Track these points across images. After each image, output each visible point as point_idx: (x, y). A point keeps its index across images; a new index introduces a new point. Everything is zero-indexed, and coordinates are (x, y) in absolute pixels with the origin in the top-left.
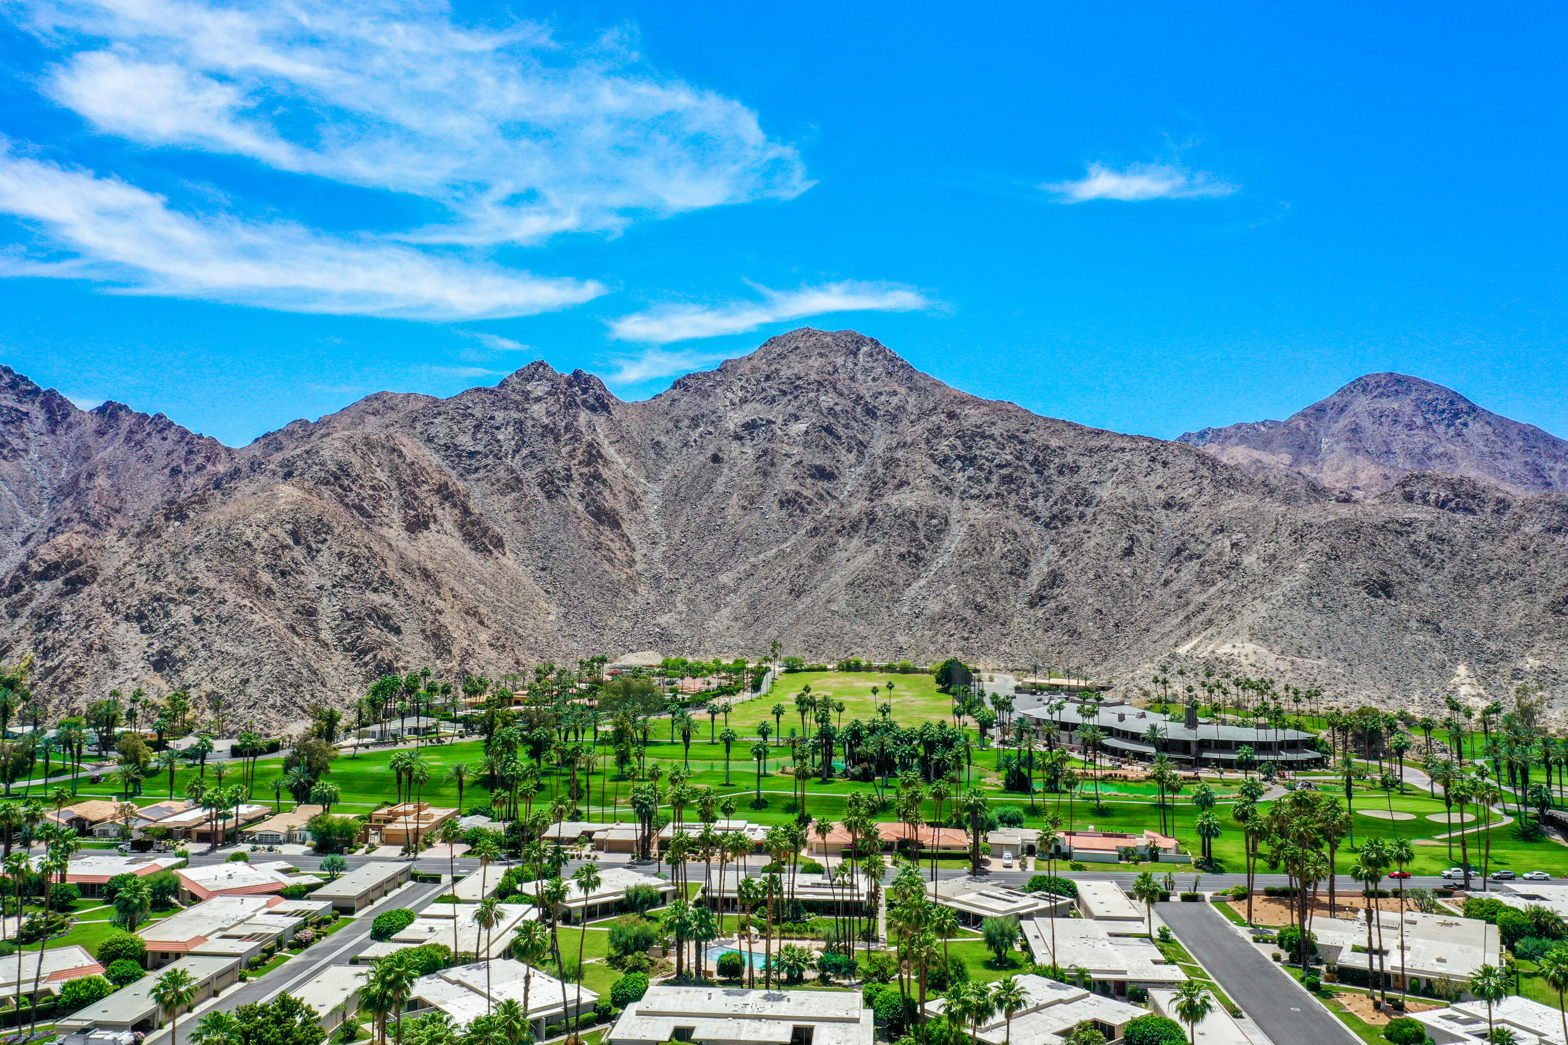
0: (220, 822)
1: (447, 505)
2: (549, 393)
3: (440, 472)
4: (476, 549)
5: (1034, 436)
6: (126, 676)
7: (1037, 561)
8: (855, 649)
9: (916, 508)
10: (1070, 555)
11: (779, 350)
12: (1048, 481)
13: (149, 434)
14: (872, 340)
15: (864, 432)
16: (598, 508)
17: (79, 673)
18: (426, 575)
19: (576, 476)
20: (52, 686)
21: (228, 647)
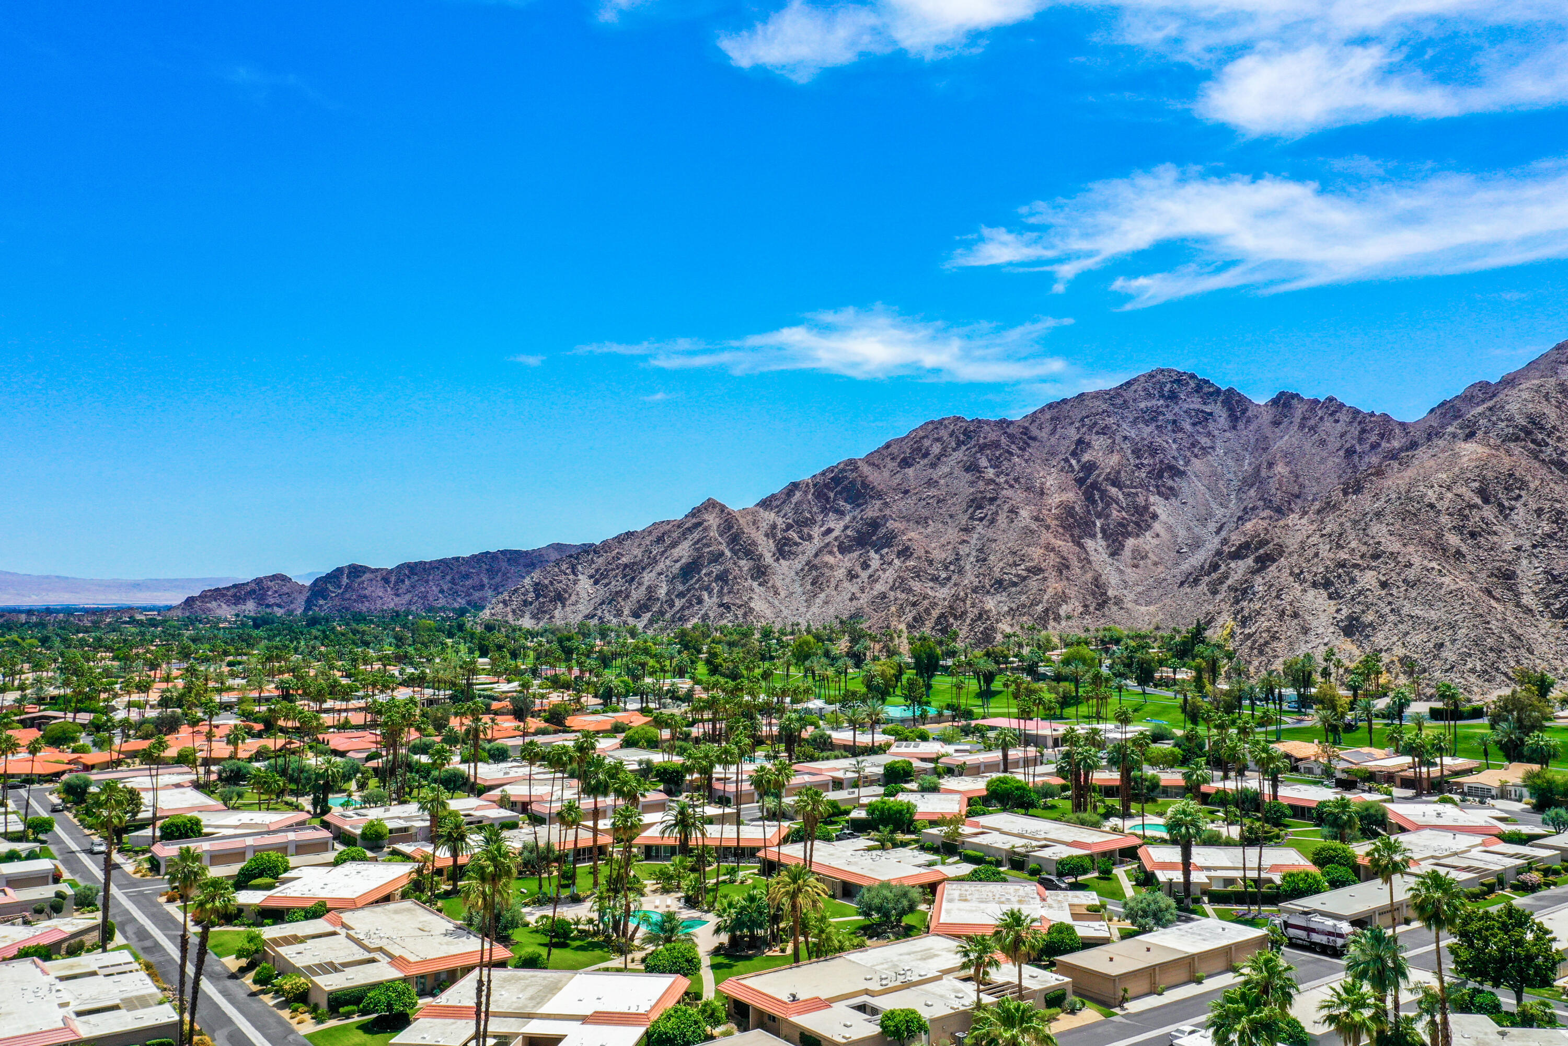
0: (1424, 770)
6: (1318, 641)
13: (1321, 419)
17: (1274, 638)
20: (1252, 648)
21: (1417, 612)
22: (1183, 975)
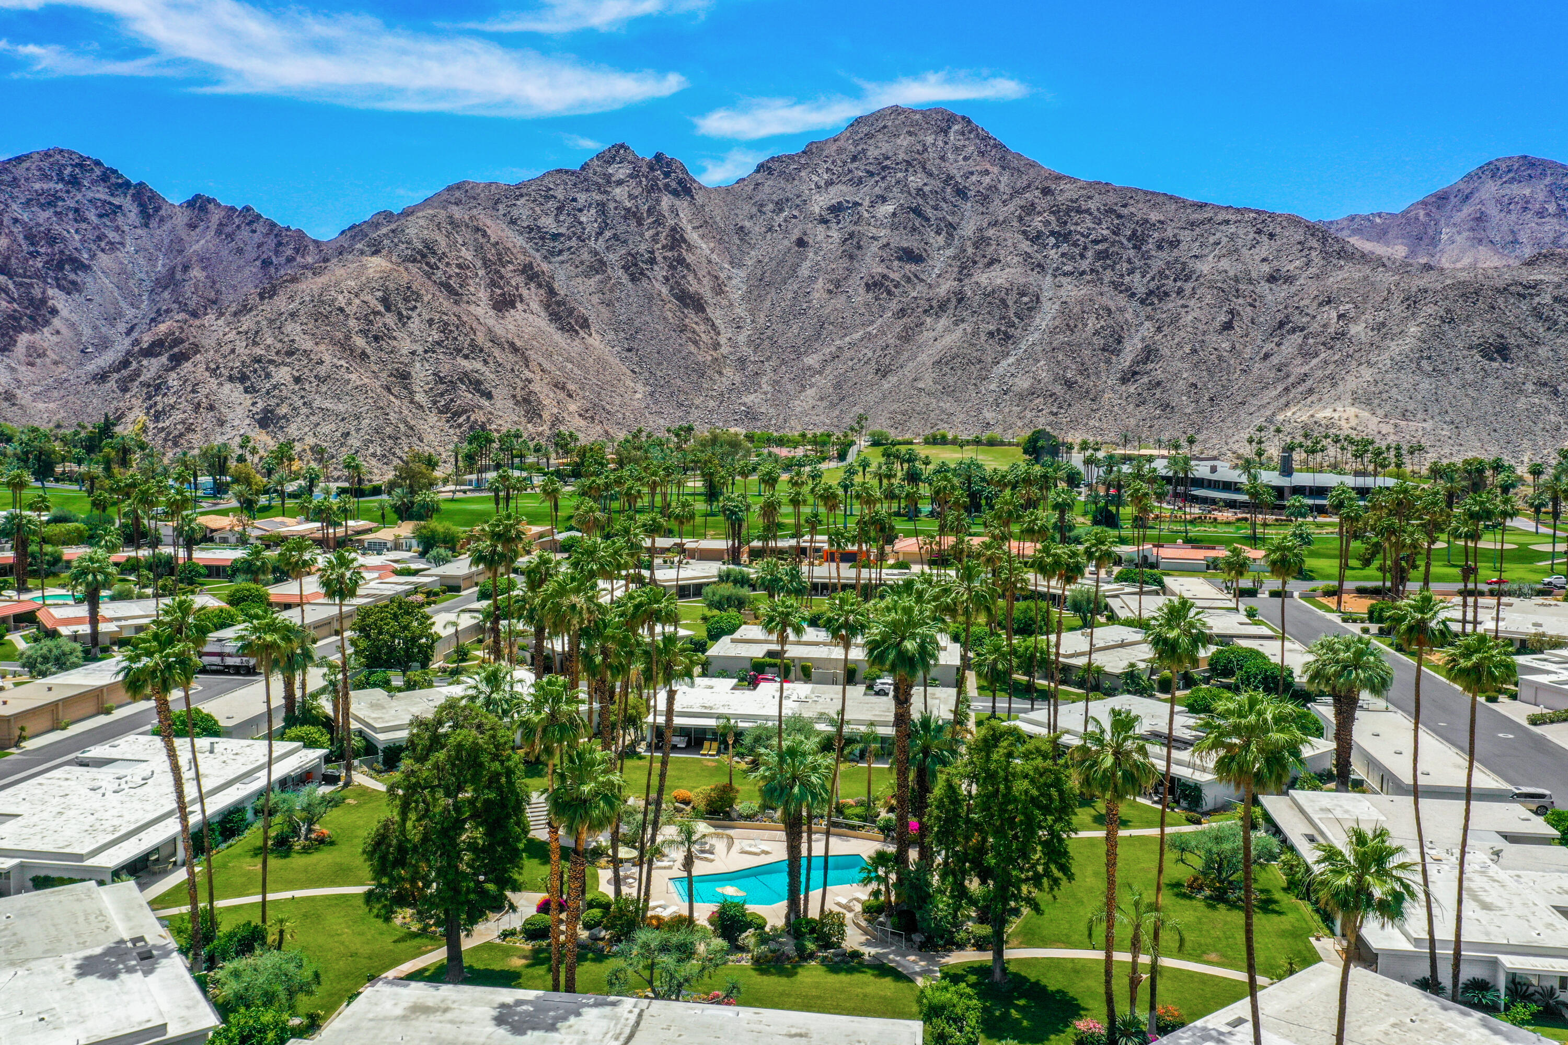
0: (331, 531)
1: (533, 285)
2: (631, 176)
3: (525, 253)
4: (562, 329)
5: (1133, 210)
6: (234, 432)
7: (1131, 337)
8: (941, 425)
9: (1007, 285)
10: (1166, 330)
11: (866, 129)
12: (1146, 256)
13: (238, 227)
14: (963, 118)
15: (953, 213)
16: (683, 291)
17: (190, 429)
18: (515, 349)
19: (659, 259)
21: (327, 404)
22: (91, 707)
